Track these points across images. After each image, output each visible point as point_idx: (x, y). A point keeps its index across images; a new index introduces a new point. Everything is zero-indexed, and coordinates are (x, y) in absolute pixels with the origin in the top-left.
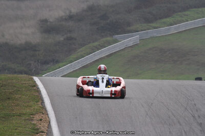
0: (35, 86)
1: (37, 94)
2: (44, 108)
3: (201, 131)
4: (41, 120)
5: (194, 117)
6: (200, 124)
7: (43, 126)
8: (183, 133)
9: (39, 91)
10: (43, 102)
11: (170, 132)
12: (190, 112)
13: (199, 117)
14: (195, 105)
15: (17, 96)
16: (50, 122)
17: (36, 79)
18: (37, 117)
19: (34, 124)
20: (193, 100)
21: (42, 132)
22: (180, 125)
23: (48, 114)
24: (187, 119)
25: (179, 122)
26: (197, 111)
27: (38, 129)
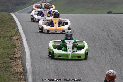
0: (12, 19)
1: (14, 24)
2: (18, 32)
3: (113, 44)
4: (17, 40)
5: (108, 36)
6: (112, 40)
7: (18, 43)
8: (102, 45)
9: (15, 22)
10: (18, 29)
11: (94, 45)
12: (106, 33)
13: (111, 35)
14: (109, 28)
15: (2, 25)
16: (22, 41)
17: (13, 15)
18: (15, 38)
19: (13, 42)
20: (108, 25)
21: (18, 47)
22: (101, 41)
23: (21, 36)
24: (104, 37)
25: (100, 39)
26: (110, 32)
27: (15, 45)
